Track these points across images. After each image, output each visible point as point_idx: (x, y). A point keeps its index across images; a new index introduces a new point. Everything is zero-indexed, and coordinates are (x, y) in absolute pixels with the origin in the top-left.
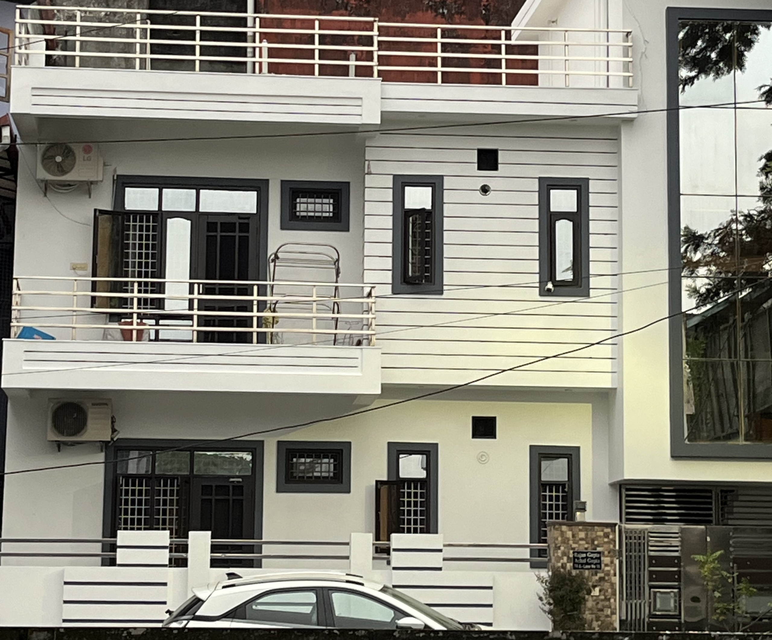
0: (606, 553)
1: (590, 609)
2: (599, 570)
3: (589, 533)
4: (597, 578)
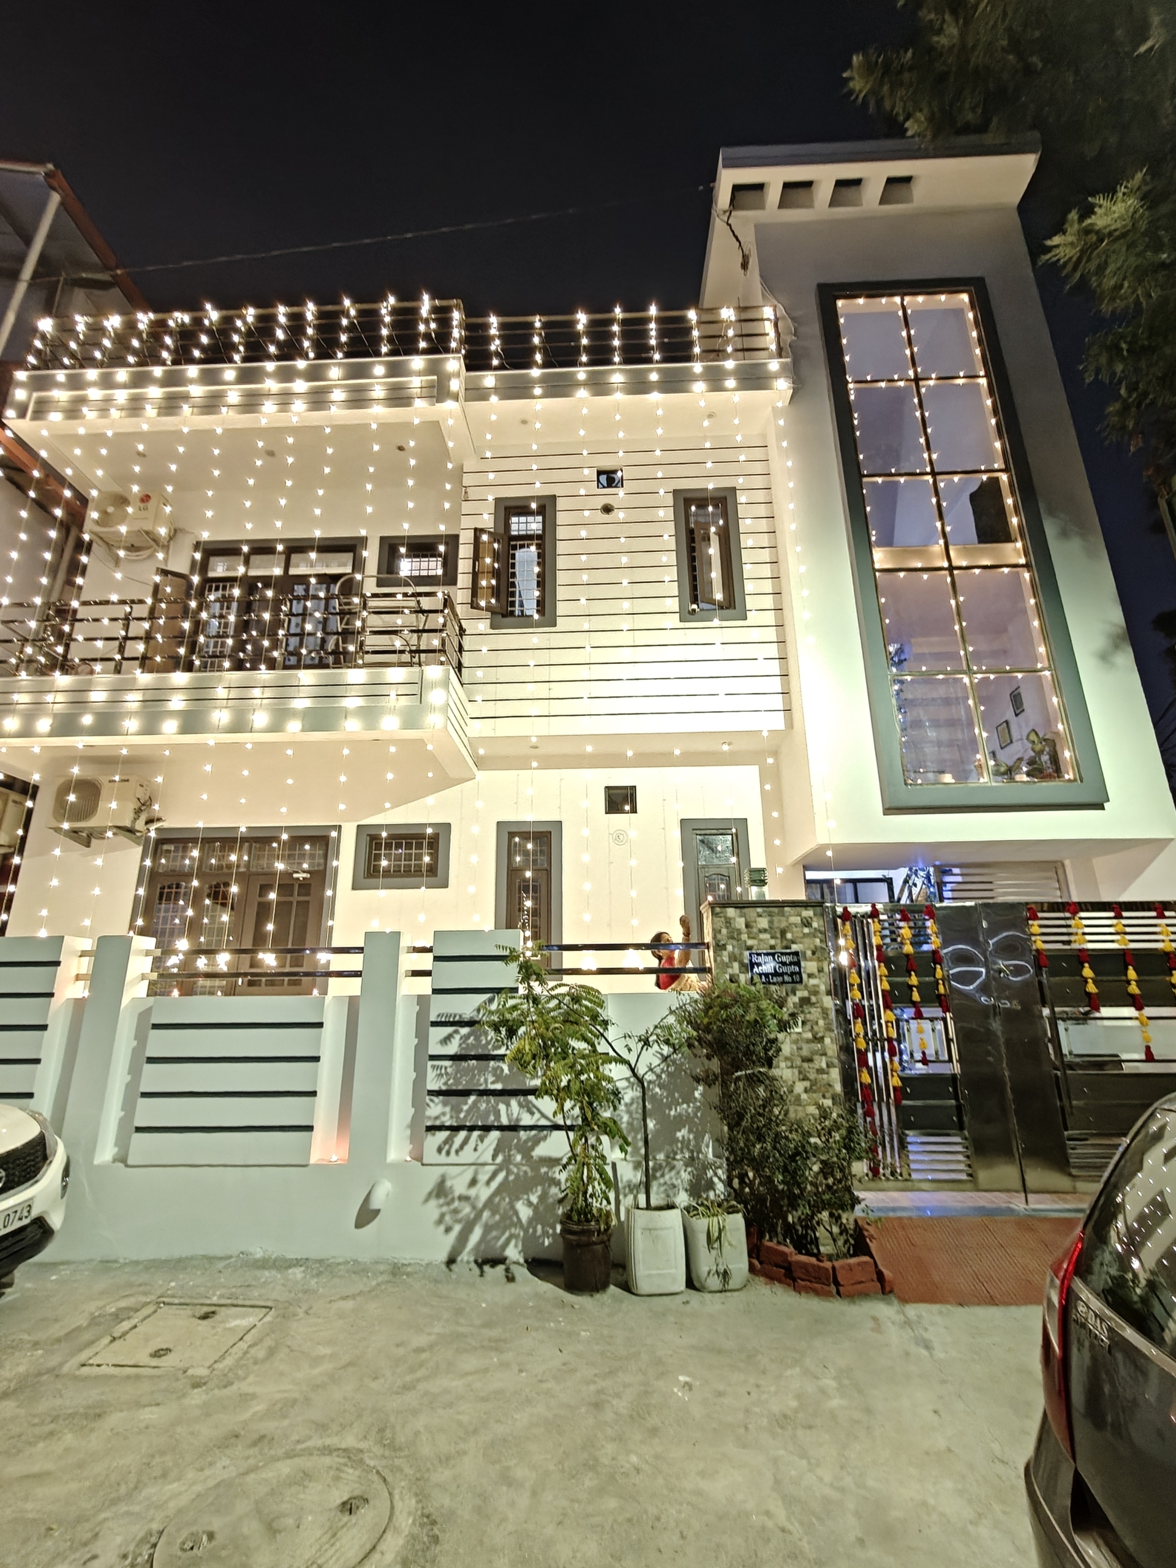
0: (809, 953)
1: (787, 1059)
2: (798, 986)
3: (776, 919)
4: (796, 999)
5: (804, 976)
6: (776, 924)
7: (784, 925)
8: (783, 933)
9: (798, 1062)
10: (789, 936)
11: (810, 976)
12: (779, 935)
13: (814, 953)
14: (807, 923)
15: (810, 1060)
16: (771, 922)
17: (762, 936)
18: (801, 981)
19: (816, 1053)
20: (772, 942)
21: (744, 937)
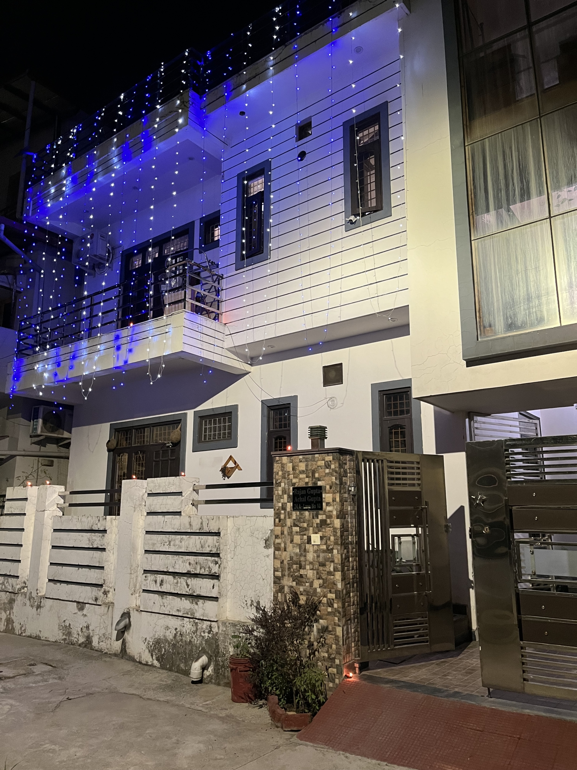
0: (328, 487)
1: (311, 563)
2: (320, 512)
3: (310, 463)
4: (318, 521)
5: (324, 504)
6: (310, 467)
7: (314, 467)
8: (313, 472)
9: (317, 566)
10: (317, 475)
11: (328, 504)
12: (310, 475)
13: (331, 488)
14: (328, 466)
15: (323, 565)
16: (307, 466)
17: (302, 476)
18: (321, 509)
19: (327, 560)
20: (307, 480)
21: (291, 476)
